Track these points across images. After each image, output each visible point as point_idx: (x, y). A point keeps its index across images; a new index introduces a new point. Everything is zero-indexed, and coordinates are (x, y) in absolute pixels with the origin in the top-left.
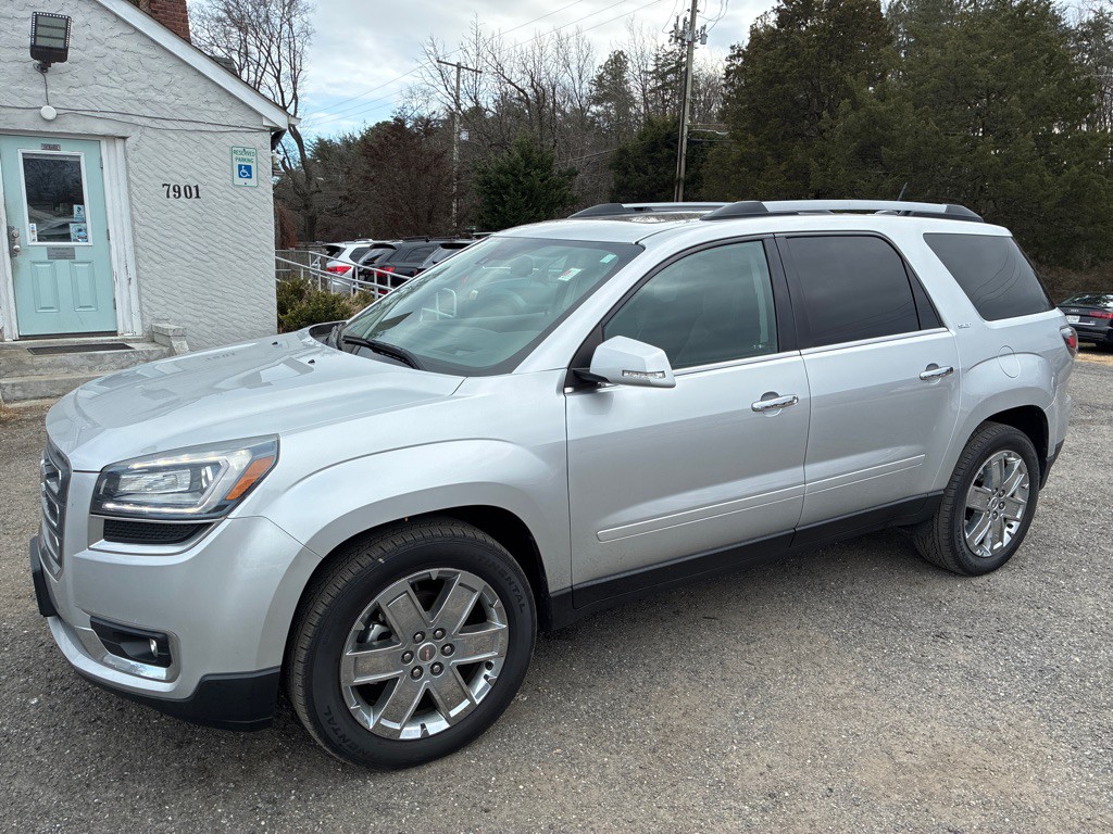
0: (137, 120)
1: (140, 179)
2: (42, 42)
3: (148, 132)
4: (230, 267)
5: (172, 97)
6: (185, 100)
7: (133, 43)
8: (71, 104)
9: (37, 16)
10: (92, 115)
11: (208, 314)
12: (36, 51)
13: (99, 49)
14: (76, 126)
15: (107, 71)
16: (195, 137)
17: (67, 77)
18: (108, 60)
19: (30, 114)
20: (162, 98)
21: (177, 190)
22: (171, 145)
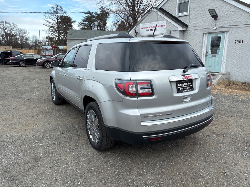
0: (232, 27)
1: (230, 40)
2: (212, 15)
3: (234, 29)
4: (247, 60)
5: (241, 20)
6: (244, 20)
7: (234, 9)
8: (220, 26)
9: (209, 10)
10: (223, 27)
11: (239, 71)
12: (213, 17)
13: (227, 13)
14: (220, 30)
15: (228, 17)
16: (244, 28)
17: (220, 20)
18: (228, 15)
19: (212, 29)
20: (238, 21)
21: (238, 42)
22: (238, 31)
